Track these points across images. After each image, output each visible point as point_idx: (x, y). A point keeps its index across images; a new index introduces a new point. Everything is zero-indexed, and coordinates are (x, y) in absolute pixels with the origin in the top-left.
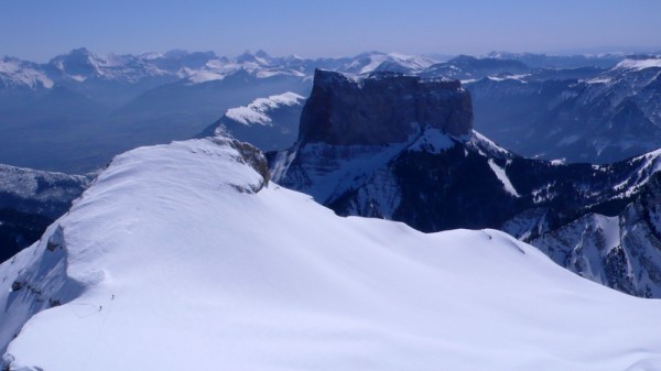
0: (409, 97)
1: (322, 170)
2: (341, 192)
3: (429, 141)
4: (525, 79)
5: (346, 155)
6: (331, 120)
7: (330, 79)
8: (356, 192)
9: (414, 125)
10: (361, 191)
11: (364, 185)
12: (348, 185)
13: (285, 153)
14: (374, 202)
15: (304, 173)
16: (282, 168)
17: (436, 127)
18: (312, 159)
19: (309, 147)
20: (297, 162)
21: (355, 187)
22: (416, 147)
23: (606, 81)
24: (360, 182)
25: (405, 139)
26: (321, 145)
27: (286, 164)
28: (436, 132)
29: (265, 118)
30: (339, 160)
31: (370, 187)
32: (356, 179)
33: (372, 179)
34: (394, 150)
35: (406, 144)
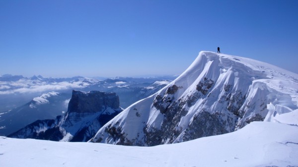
0: (101, 98)
1: (76, 121)
2: (82, 127)
3: (108, 111)
4: (128, 87)
5: (83, 116)
6: (78, 106)
7: (78, 93)
8: (88, 128)
9: (103, 106)
10: (89, 127)
11: (90, 125)
12: (84, 125)
13: (64, 116)
14: (94, 130)
15: (70, 122)
16: (63, 121)
17: (110, 107)
18: (73, 118)
19: (71, 114)
20: (68, 118)
21: (87, 126)
22: (104, 113)
23: (152, 88)
24: (88, 124)
25: (101, 110)
26: (75, 113)
27: (64, 119)
28: (110, 108)
29: (47, 101)
30: (81, 118)
31: (92, 126)
32: (87, 123)
33: (92, 124)
34: (98, 114)
35: (101, 112)
